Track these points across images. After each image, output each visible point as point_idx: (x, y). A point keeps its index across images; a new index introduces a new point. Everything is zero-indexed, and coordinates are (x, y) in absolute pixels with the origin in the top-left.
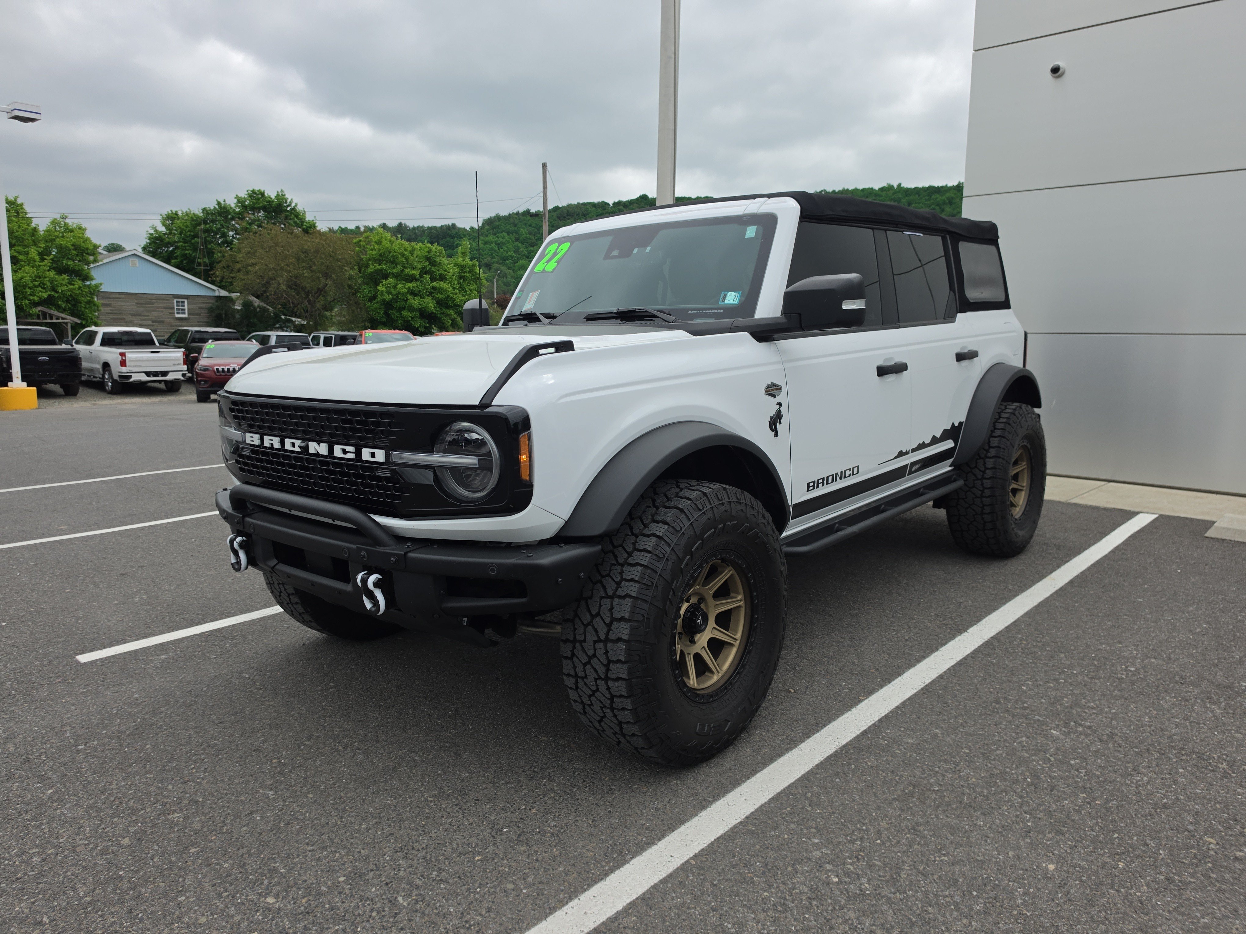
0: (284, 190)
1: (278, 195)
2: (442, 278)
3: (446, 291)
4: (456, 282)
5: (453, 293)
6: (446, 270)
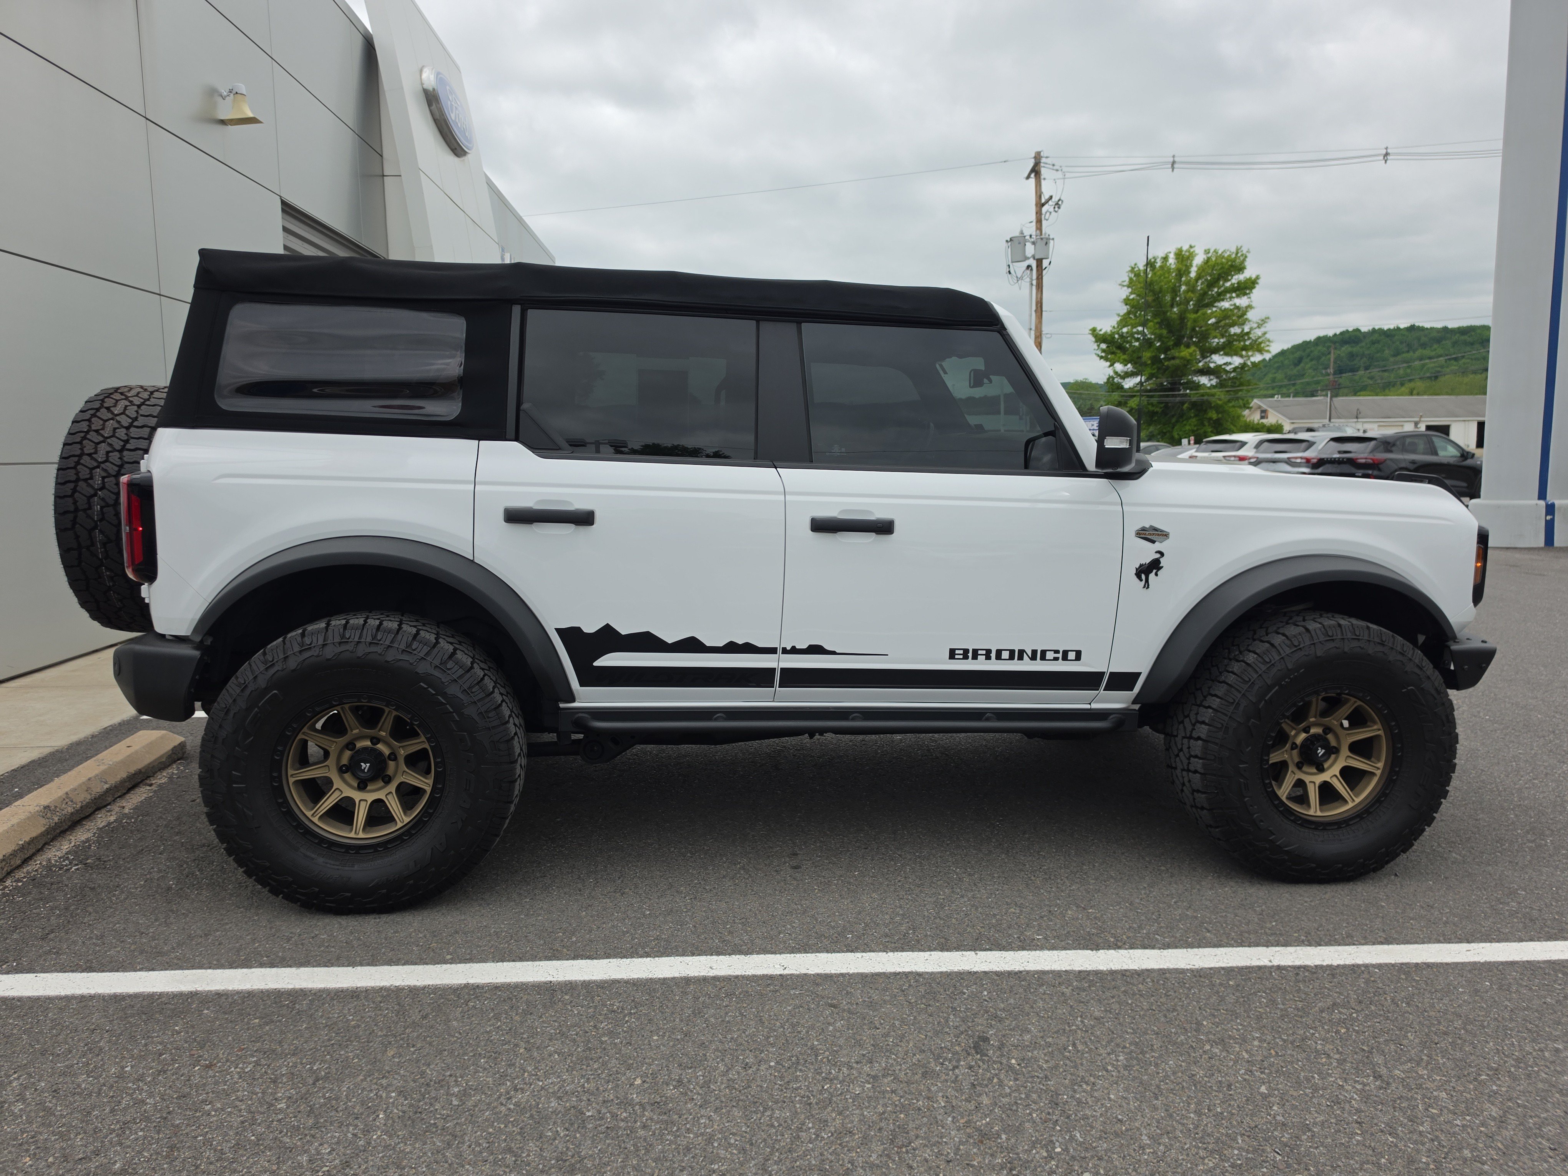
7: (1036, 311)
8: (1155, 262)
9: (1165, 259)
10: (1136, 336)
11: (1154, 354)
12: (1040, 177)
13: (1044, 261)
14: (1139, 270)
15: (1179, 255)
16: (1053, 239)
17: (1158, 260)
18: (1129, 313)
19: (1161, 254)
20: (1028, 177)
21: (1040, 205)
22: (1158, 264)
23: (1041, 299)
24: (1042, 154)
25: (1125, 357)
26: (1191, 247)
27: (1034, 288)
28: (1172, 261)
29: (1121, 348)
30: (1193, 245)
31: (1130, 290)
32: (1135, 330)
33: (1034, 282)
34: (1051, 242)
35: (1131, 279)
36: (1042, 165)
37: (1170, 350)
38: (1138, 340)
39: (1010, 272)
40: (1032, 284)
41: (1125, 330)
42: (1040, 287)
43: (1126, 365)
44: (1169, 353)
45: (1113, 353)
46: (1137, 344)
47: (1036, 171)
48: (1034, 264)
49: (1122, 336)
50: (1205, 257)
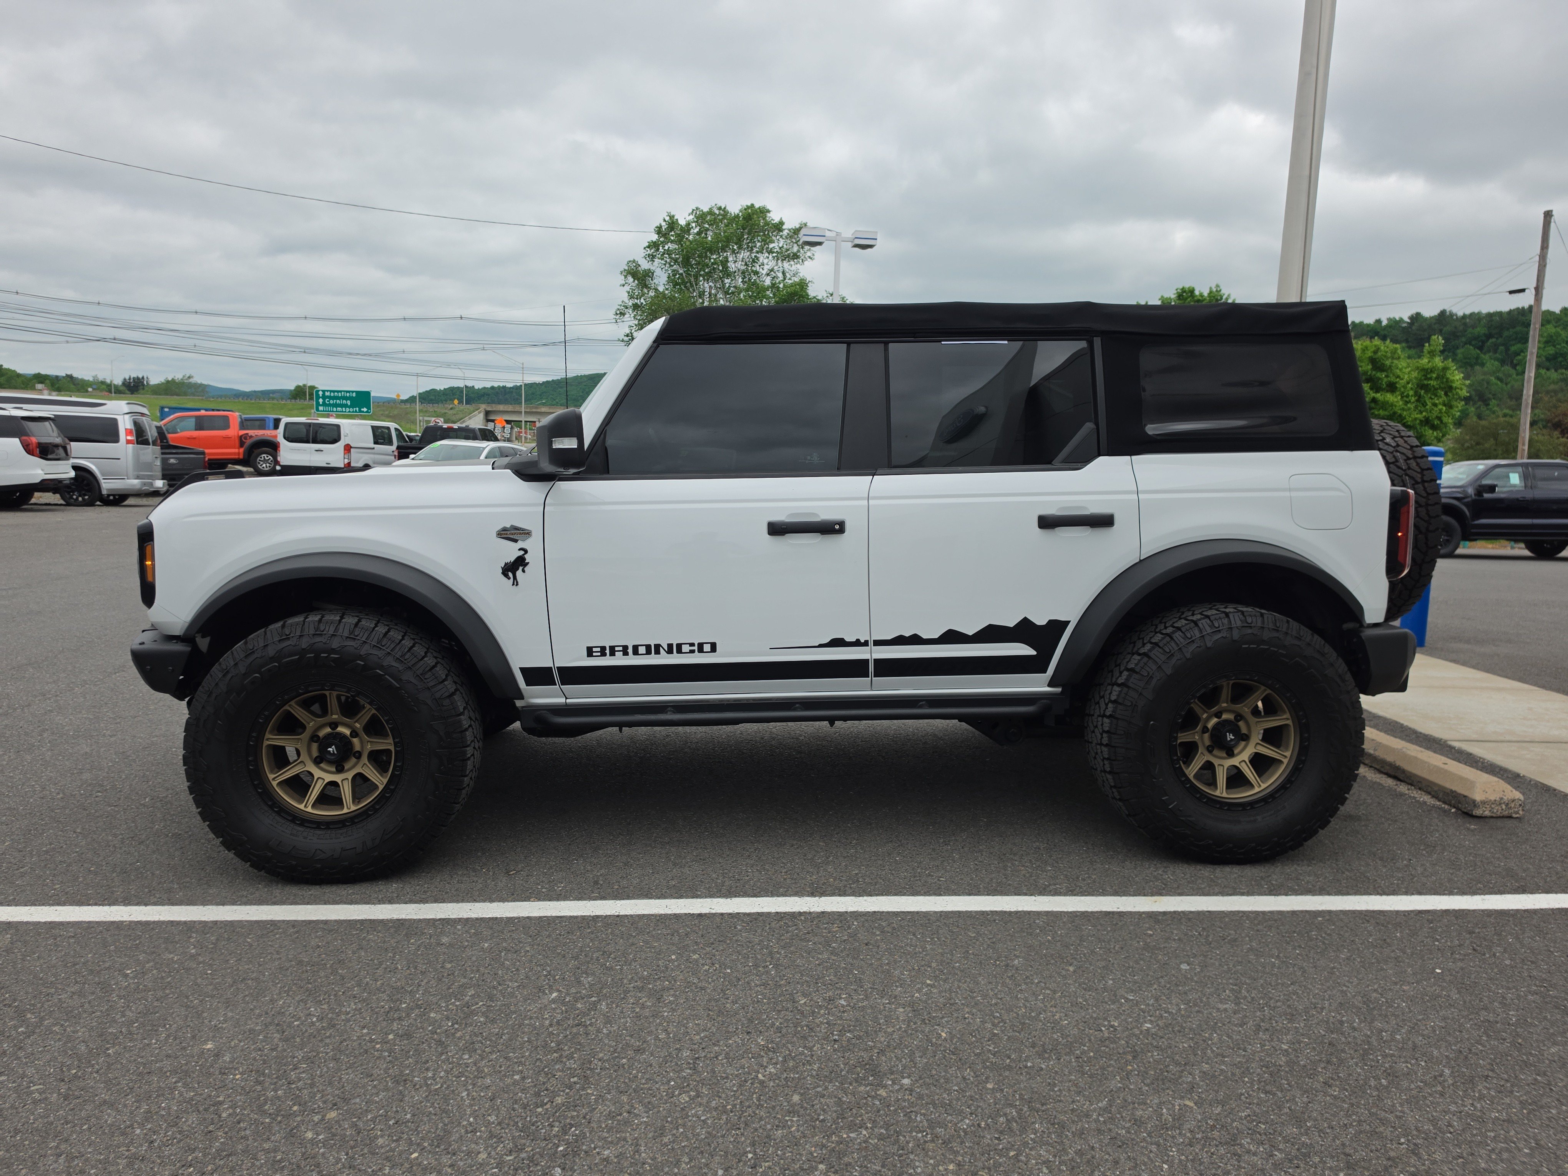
0: (1220, 284)
1: (1211, 292)
2: (1392, 388)
3: (1392, 405)
4: (1411, 393)
5: (1403, 409)
6: (1398, 377)
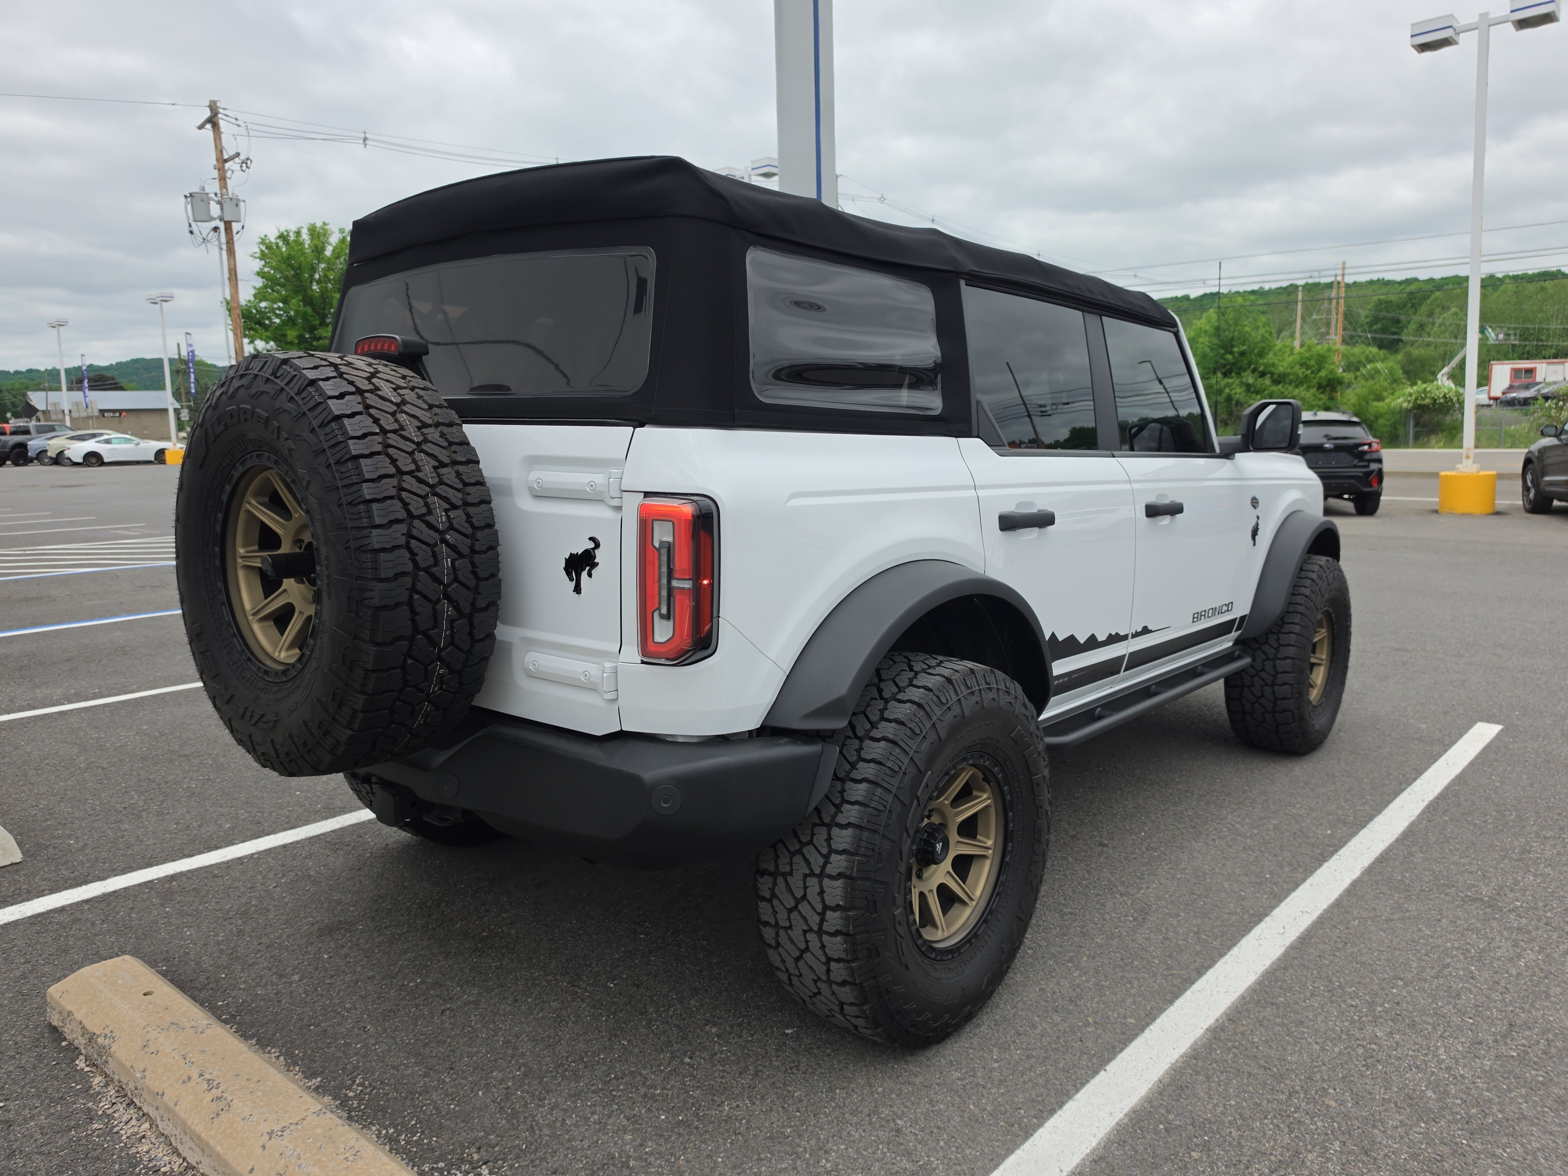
7: (229, 279)
8: (288, 235)
9: (298, 233)
10: (278, 312)
11: (300, 333)
12: (219, 130)
13: (234, 224)
14: (271, 242)
15: (312, 230)
16: (244, 201)
17: (291, 234)
18: (265, 287)
19: (293, 228)
20: (201, 127)
21: (222, 161)
22: (292, 237)
23: (235, 265)
24: (218, 104)
25: (268, 334)
26: (324, 224)
27: (224, 253)
28: (305, 236)
29: (260, 323)
30: (326, 222)
31: (263, 262)
32: (275, 306)
33: (224, 247)
34: (242, 204)
35: (262, 251)
36: (220, 116)
37: (316, 329)
38: (278, 316)
39: (191, 232)
40: (221, 249)
41: (263, 304)
42: (231, 252)
43: (267, 343)
44: (316, 332)
45: (251, 329)
46: (277, 321)
47: (213, 121)
48: (222, 226)
49: (259, 312)
50: (341, 236)
